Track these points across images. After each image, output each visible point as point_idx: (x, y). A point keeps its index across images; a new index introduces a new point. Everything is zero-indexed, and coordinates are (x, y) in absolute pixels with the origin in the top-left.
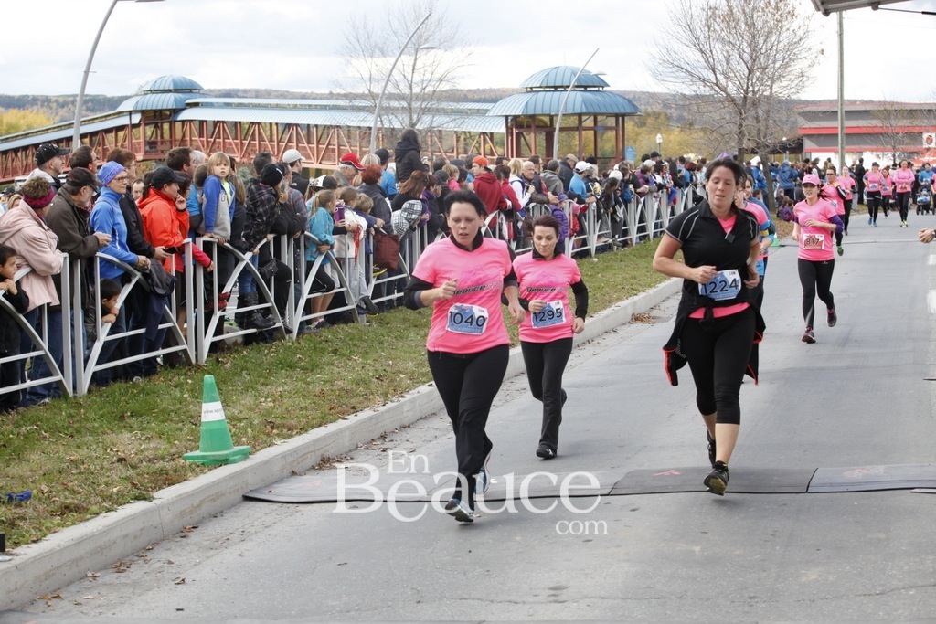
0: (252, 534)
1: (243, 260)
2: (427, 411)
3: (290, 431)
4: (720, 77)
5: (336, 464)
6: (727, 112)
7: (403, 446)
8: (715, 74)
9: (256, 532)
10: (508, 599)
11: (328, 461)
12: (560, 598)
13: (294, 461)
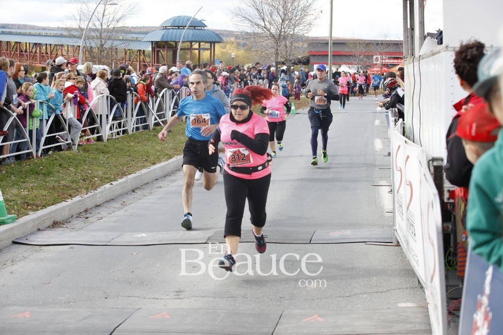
0: (17, 262)
1: (13, 116)
2: (109, 198)
3: (37, 207)
4: (267, 24)
5: (61, 225)
6: (271, 42)
7: (96, 216)
8: (264, 22)
9: (19, 261)
10: (154, 297)
11: (57, 223)
12: (181, 297)
13: (39, 223)
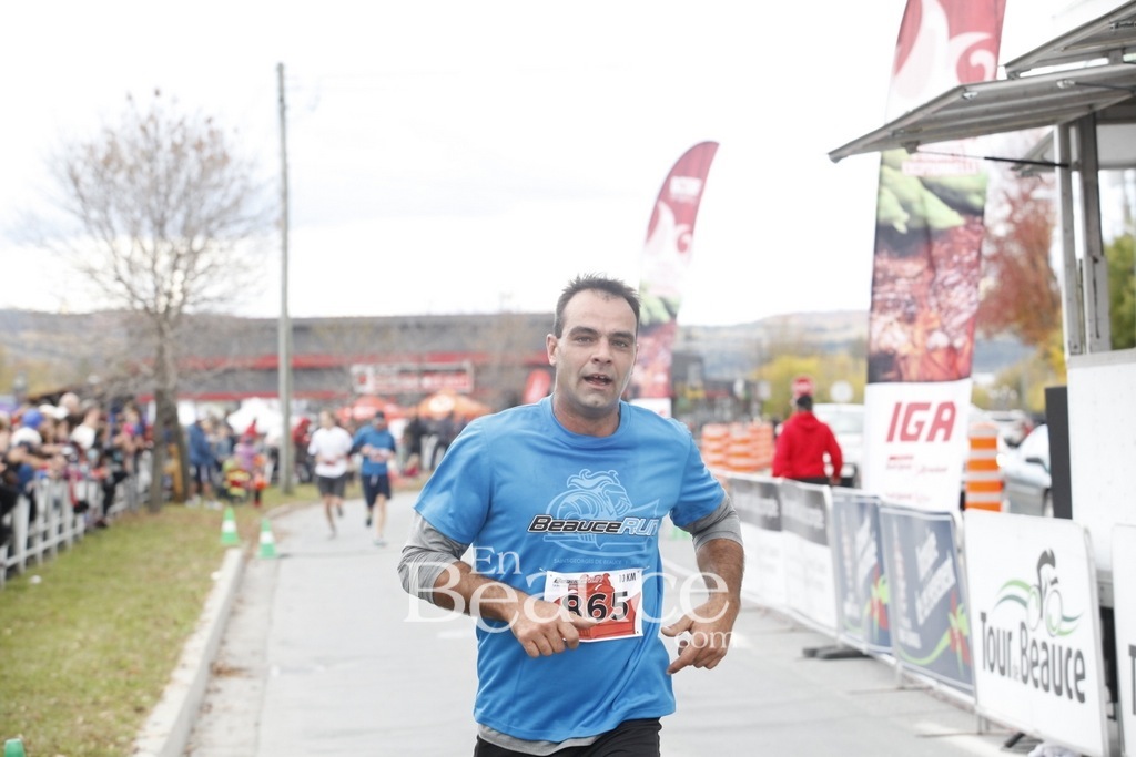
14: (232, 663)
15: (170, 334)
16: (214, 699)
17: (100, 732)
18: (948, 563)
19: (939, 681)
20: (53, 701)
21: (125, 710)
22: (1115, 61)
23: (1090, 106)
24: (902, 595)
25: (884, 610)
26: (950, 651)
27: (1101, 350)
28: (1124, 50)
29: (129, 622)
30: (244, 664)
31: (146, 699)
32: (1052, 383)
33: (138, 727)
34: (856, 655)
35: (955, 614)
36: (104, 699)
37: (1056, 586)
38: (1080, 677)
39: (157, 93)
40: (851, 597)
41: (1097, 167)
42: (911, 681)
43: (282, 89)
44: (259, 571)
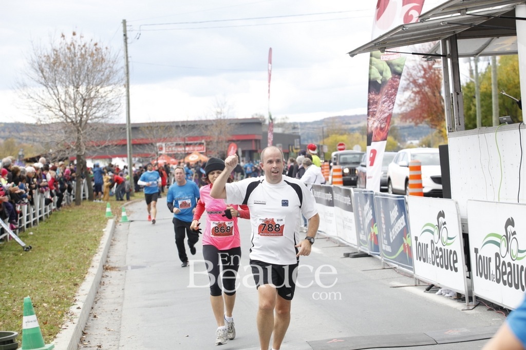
14: (113, 265)
15: (82, 132)
16: (106, 280)
17: (60, 294)
18: (403, 217)
19: (399, 265)
20: (40, 282)
21: (70, 284)
22: (463, 14)
23: (454, 32)
24: (384, 231)
25: (376, 237)
26: (403, 253)
27: (461, 130)
28: (467, 10)
29: (70, 250)
30: (117, 266)
31: (78, 280)
32: (442, 144)
33: (75, 292)
34: (366, 255)
35: (406, 238)
36: (61, 281)
37: (445, 226)
38: (455, 261)
39: (74, 34)
40: (362, 232)
41: (457, 56)
42: (388, 265)
43: (125, 31)
44: (121, 227)
